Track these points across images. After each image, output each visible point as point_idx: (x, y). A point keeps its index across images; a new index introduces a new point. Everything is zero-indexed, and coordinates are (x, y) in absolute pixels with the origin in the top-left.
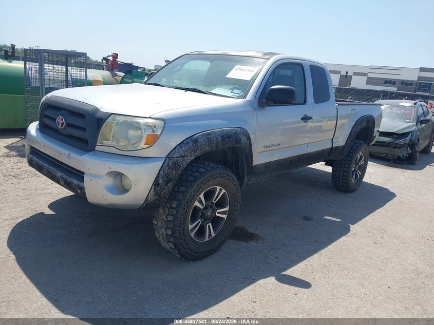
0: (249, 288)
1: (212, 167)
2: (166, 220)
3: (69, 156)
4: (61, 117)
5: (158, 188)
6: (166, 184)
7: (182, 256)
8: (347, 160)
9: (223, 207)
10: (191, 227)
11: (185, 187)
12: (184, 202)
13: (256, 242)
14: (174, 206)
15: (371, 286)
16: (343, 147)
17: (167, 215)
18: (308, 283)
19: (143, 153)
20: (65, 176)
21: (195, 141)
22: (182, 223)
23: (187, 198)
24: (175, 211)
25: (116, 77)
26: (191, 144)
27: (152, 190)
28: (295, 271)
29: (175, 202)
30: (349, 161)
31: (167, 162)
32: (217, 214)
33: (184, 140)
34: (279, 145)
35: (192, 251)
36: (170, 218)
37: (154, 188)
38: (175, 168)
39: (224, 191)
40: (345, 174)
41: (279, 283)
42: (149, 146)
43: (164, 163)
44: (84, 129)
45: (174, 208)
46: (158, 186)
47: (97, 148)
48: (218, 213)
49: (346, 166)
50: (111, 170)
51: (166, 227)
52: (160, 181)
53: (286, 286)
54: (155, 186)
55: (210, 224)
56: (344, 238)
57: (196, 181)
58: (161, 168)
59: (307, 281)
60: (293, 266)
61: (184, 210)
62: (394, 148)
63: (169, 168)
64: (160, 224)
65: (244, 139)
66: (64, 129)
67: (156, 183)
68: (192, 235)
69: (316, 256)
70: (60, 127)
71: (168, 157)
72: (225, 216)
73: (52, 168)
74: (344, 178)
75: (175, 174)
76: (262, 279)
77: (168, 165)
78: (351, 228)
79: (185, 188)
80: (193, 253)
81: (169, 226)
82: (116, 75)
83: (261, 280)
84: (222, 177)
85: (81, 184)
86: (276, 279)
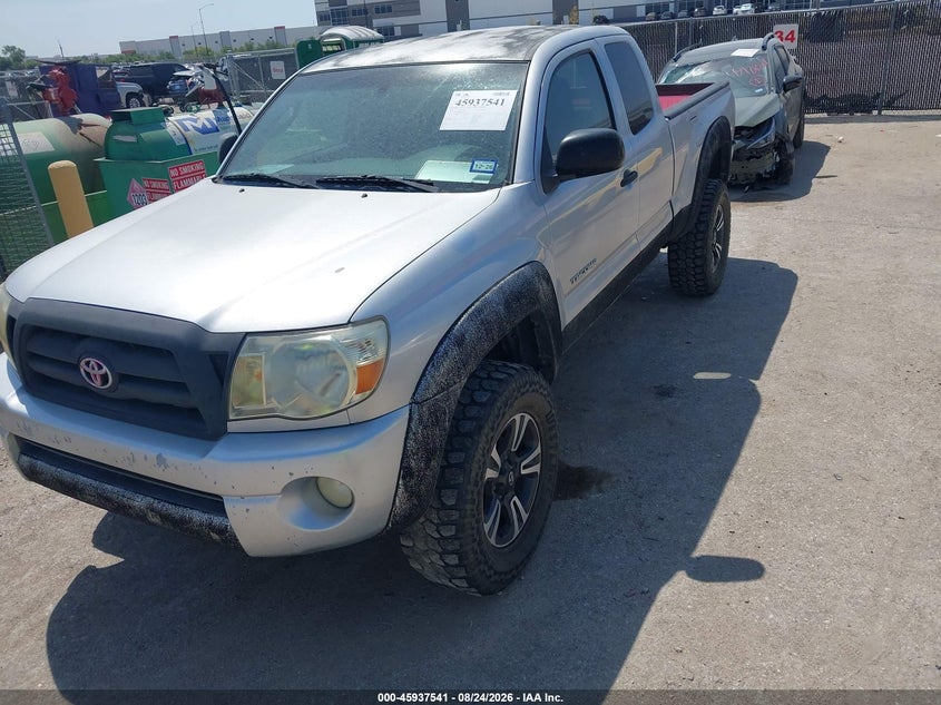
0: (651, 618)
1: (497, 379)
2: (437, 535)
3: (161, 460)
4: (93, 362)
5: (412, 482)
6: (427, 466)
7: (484, 594)
8: (699, 232)
9: (531, 450)
10: (487, 527)
11: (461, 451)
12: (469, 487)
13: (600, 491)
14: (451, 502)
15: (868, 526)
16: (690, 208)
17: (438, 525)
18: (752, 562)
19: (356, 415)
20: (158, 505)
21: (460, 342)
22: (475, 531)
23: (473, 474)
24: (455, 515)
25: (84, 130)
26: (454, 352)
27: (400, 490)
28: (714, 541)
29: (449, 492)
30: (702, 232)
31: (416, 417)
32: (523, 472)
33: (437, 348)
34: (594, 261)
35: (501, 573)
36: (448, 532)
37: (405, 485)
38: (437, 422)
39: (528, 417)
40: (698, 262)
41: (700, 583)
42: (368, 393)
43: (410, 420)
44: (180, 387)
45: (451, 508)
46: (412, 476)
47: (231, 426)
48: (525, 467)
49: (699, 244)
50: (294, 478)
51: (440, 550)
52: (413, 464)
53: (718, 587)
54: (404, 478)
55: (515, 498)
56: (758, 420)
57: (481, 427)
58: (407, 433)
59: (749, 557)
60: (704, 528)
61: (474, 503)
62: (748, 159)
63: (425, 427)
64: (421, 546)
65: (543, 287)
66: (114, 388)
67: (406, 472)
68: (492, 541)
69: (731, 487)
70: (97, 384)
71: (414, 402)
72: (536, 468)
73: (109, 487)
74: (698, 270)
75: (438, 436)
76: (662, 585)
77: (421, 421)
78: (760, 390)
79: (463, 455)
80: (503, 576)
81: (450, 548)
82: (80, 124)
83: (663, 590)
84: (523, 394)
85: (217, 520)
86: (689, 575)
